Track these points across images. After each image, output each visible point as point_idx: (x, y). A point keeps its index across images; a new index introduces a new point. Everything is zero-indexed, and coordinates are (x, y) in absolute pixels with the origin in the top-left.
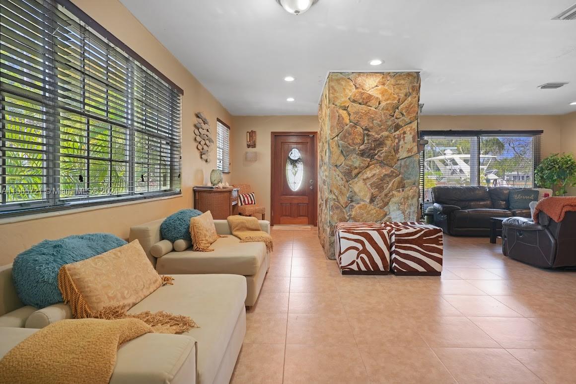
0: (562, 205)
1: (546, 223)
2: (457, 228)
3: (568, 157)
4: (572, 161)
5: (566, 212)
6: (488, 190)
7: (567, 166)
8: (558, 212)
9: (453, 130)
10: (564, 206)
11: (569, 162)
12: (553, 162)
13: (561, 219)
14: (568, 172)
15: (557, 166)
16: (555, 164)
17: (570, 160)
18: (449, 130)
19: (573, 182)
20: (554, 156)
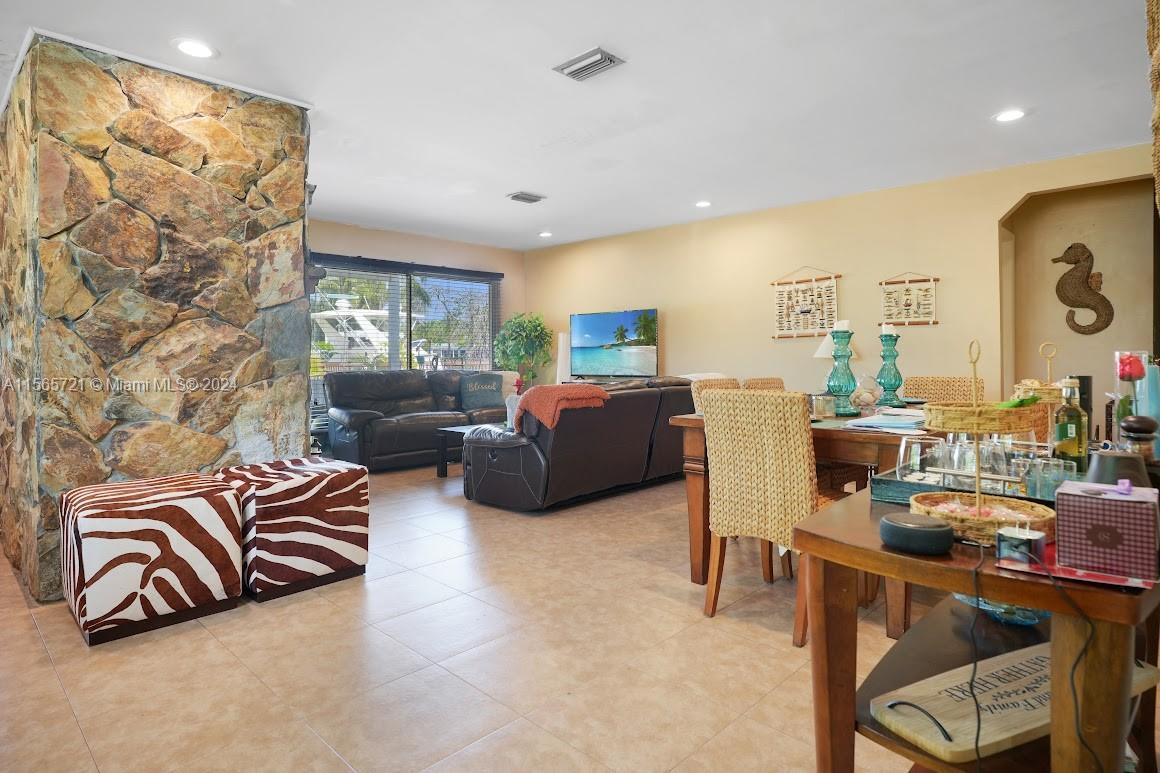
0: (555, 400)
1: (534, 432)
3: (537, 319)
4: (542, 326)
5: (562, 411)
7: (537, 334)
8: (552, 412)
10: (558, 401)
11: (538, 328)
12: (519, 327)
13: (556, 423)
14: (537, 343)
15: (524, 334)
16: (520, 330)
17: (539, 325)
18: (357, 255)
19: (544, 360)
20: (519, 317)
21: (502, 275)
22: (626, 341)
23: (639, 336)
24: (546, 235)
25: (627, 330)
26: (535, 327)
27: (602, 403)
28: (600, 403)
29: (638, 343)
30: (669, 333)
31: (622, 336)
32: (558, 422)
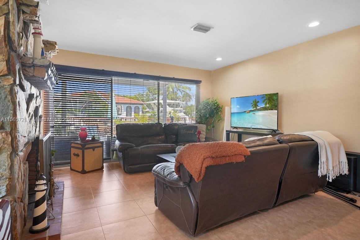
0: (202, 157)
1: (187, 180)
2: (130, 165)
3: (216, 101)
4: (217, 103)
5: (207, 168)
6: (163, 126)
7: (215, 107)
8: (198, 167)
9: (137, 73)
10: (204, 159)
11: (216, 105)
12: (207, 104)
13: (201, 178)
14: (215, 112)
15: (209, 107)
16: (208, 106)
17: (216, 103)
18: (133, 72)
19: (218, 119)
20: (207, 100)
21: (200, 82)
22: (258, 108)
23: (266, 104)
24: (219, 59)
25: (258, 102)
26: (214, 104)
27: (244, 159)
28: (242, 159)
29: (265, 109)
30: (285, 106)
31: (256, 105)
32: (204, 176)
